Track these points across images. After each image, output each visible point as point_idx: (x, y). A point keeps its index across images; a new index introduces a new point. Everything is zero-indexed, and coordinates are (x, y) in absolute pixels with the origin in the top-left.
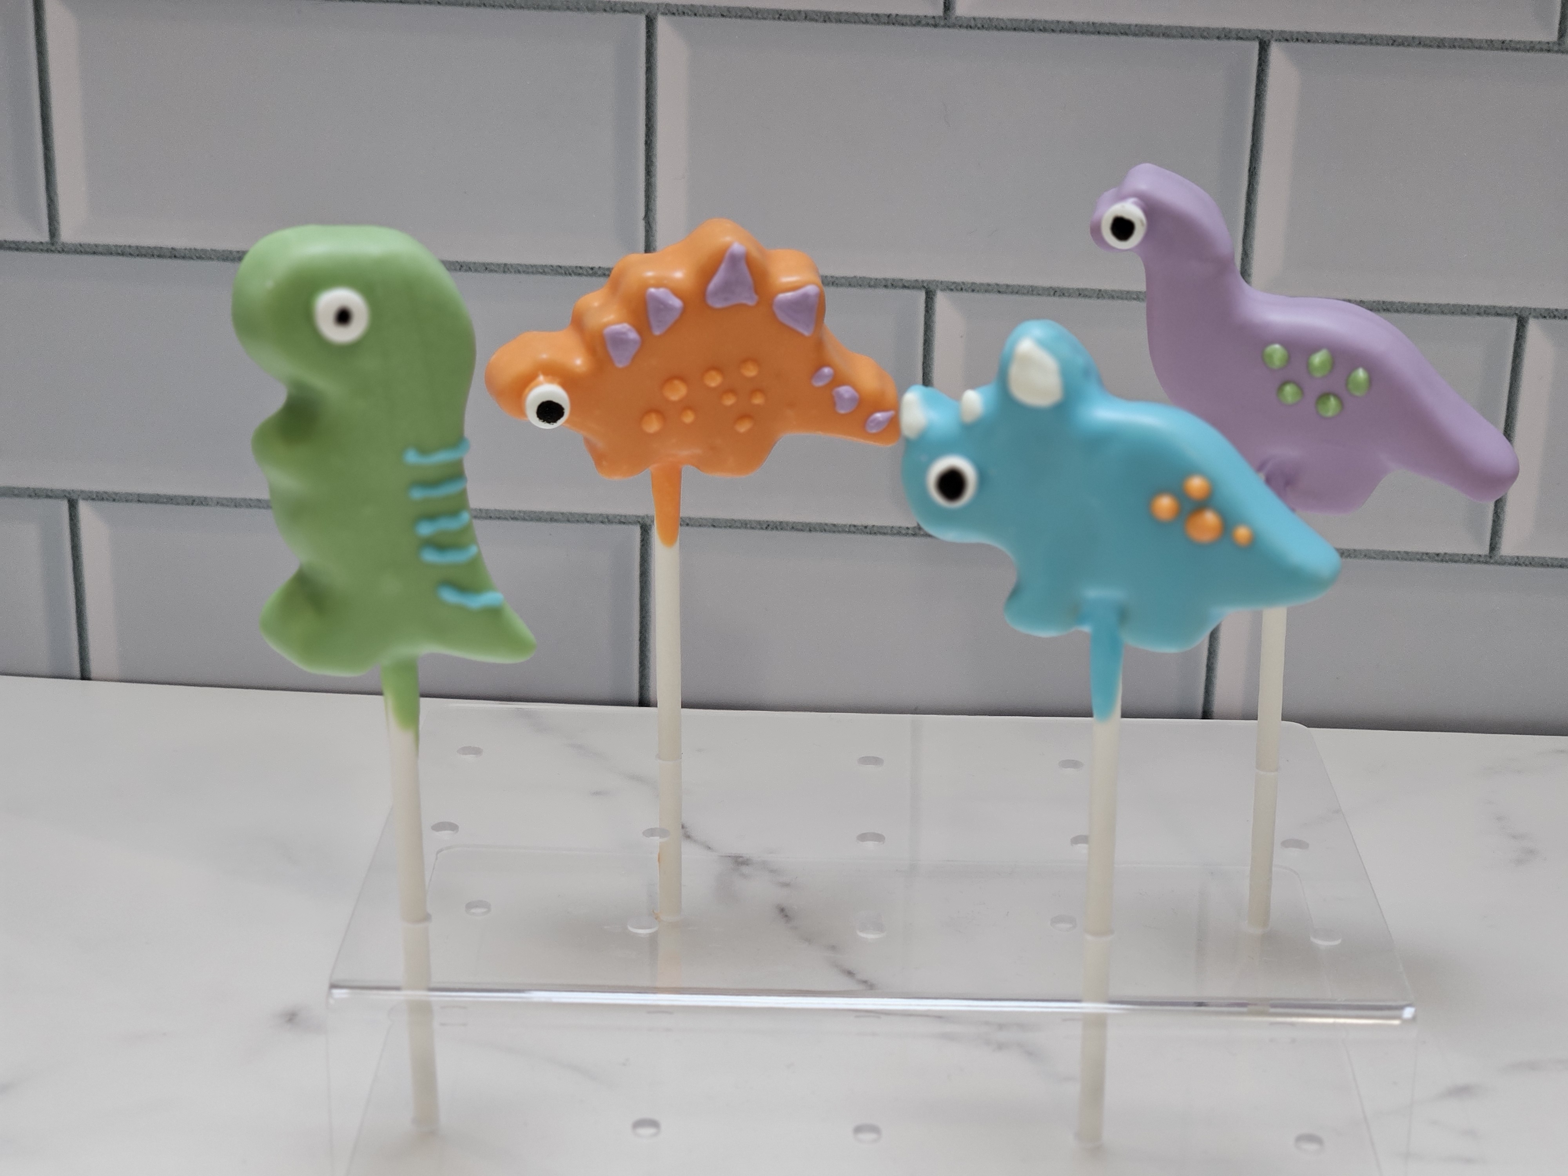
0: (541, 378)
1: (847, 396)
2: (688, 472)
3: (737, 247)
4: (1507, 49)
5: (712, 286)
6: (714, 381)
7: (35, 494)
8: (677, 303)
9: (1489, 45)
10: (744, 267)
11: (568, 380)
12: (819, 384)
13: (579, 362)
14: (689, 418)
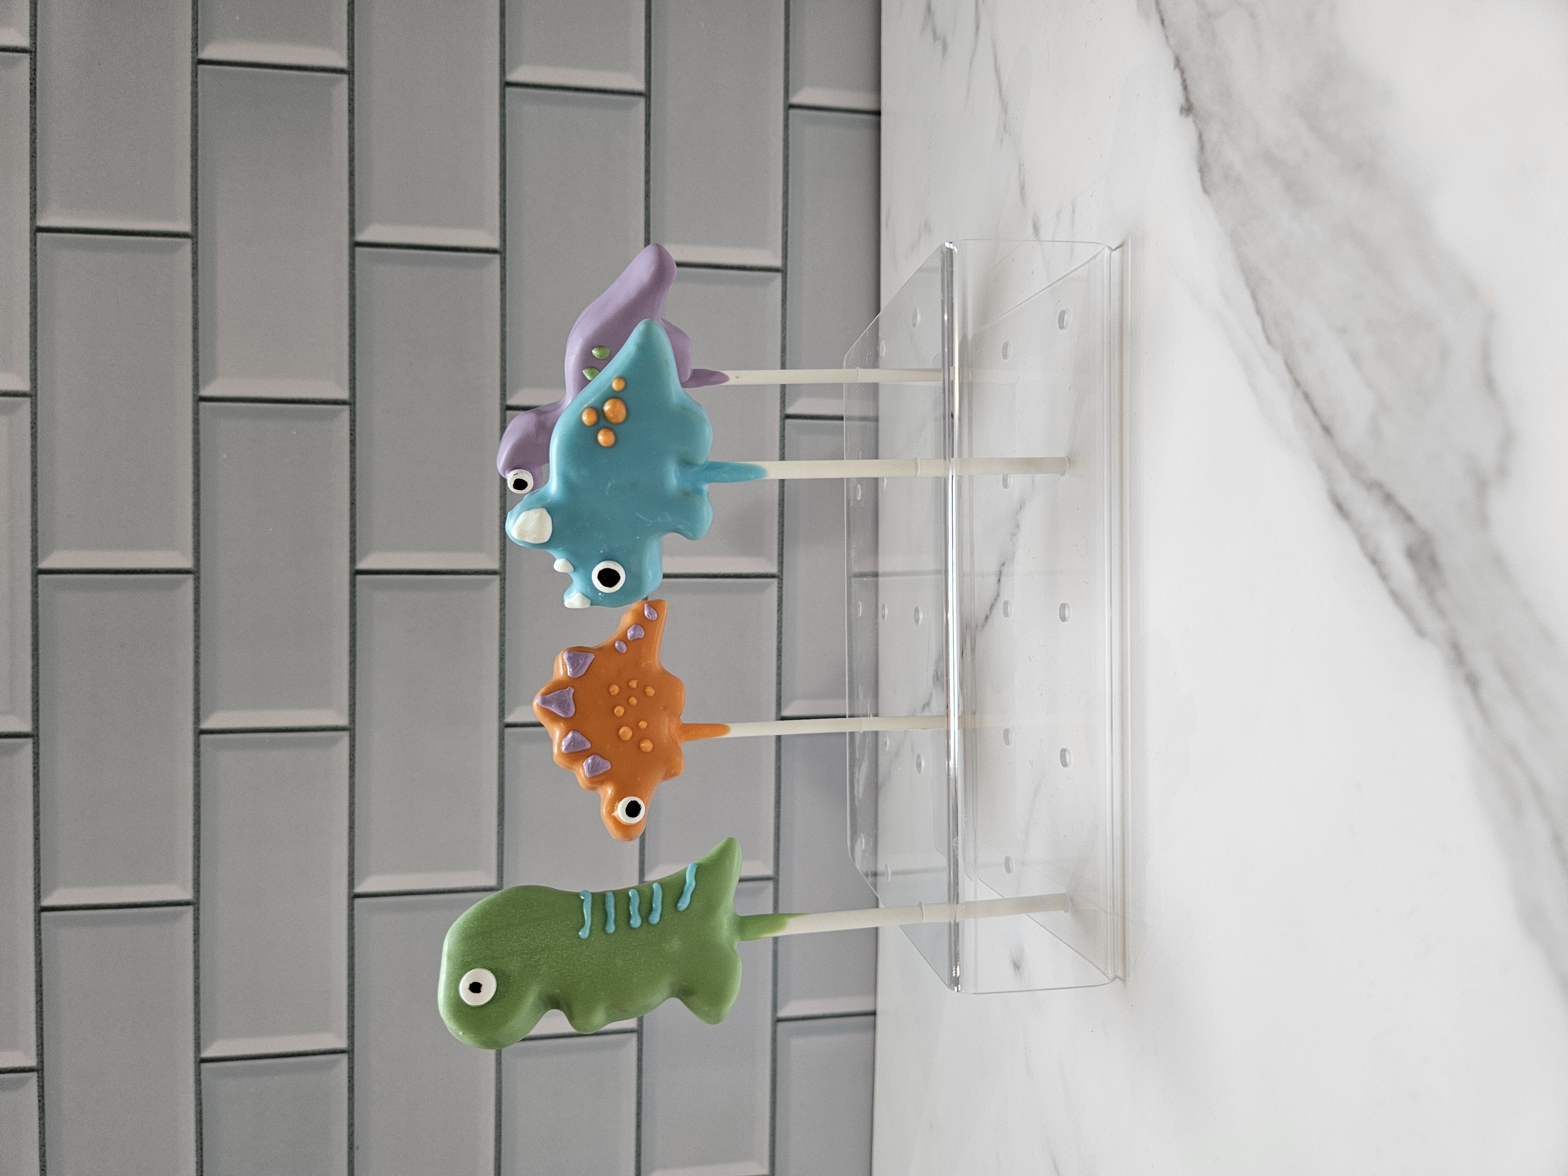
0: (615, 814)
1: (632, 632)
2: (685, 719)
3: (539, 701)
5: (563, 715)
6: (619, 711)
7: (774, 1040)
8: (570, 735)
10: (547, 696)
11: (618, 797)
12: (624, 647)
13: (609, 791)
14: (643, 724)
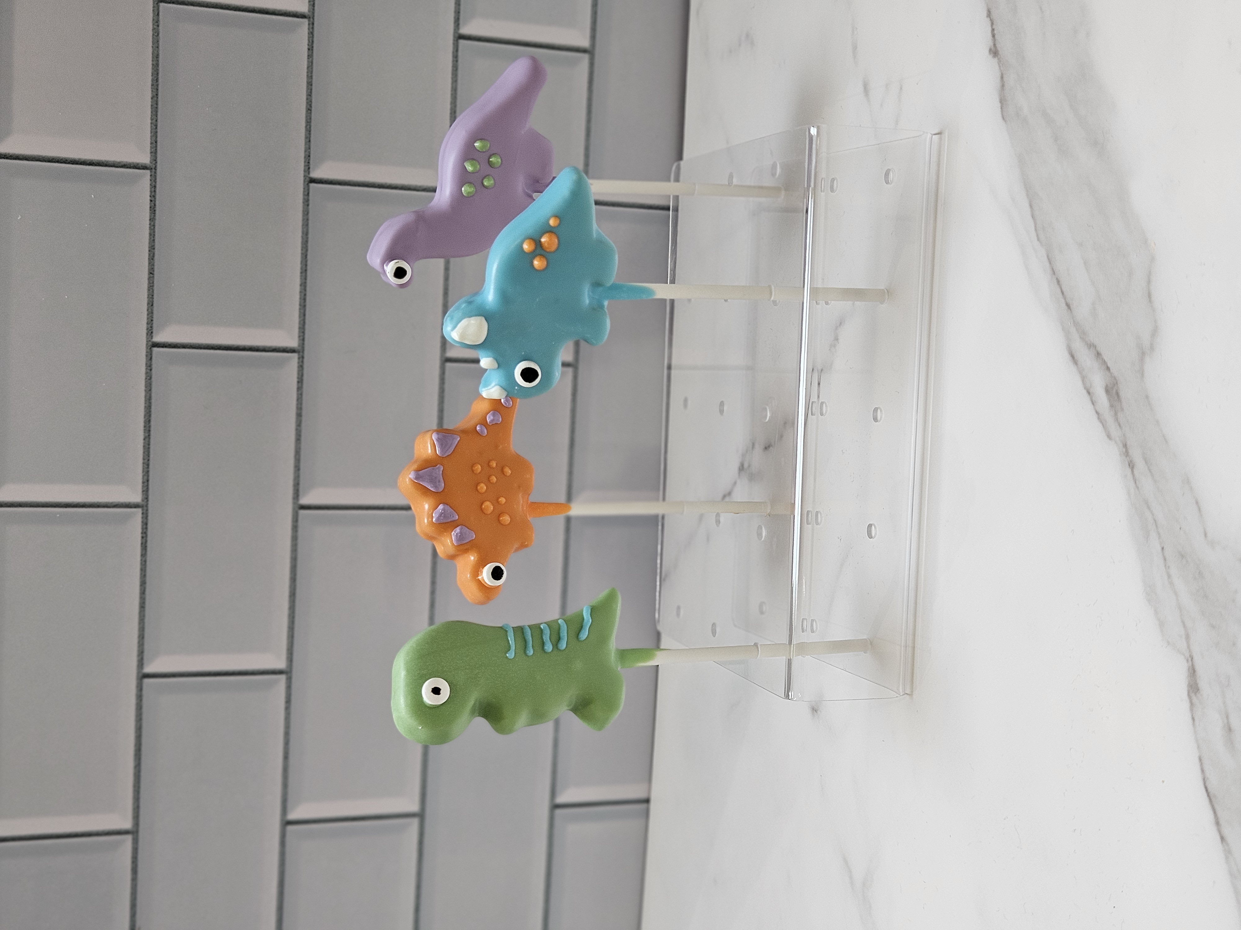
3: (412, 476)
4: (313, 47)
5: (433, 489)
6: (483, 487)
9: (310, 56)
10: (422, 472)
12: (485, 432)
14: (503, 500)
